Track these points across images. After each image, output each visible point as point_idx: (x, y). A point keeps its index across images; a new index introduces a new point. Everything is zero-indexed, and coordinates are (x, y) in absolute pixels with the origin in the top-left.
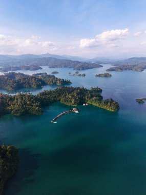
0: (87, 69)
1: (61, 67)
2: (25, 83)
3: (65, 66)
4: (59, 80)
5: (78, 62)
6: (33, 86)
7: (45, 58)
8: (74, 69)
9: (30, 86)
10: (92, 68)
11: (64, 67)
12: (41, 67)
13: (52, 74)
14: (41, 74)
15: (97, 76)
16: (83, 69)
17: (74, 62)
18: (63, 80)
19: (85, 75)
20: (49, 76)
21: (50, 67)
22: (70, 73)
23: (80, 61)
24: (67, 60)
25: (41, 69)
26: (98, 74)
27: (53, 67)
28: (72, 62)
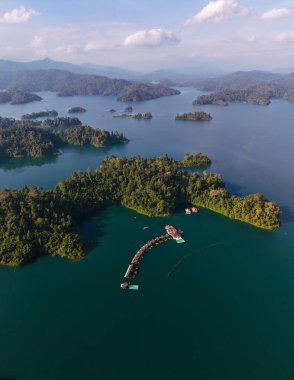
0: (148, 99)
1: (87, 94)
2: (10, 145)
3: (96, 93)
4: (98, 133)
5: (125, 83)
6: (32, 154)
7: (43, 72)
8: (119, 100)
9: (24, 153)
10: (158, 97)
11: (94, 94)
12: (38, 94)
13: (71, 116)
14: (42, 115)
15: (179, 118)
16: (140, 99)
17: (116, 81)
18: (107, 133)
19: (150, 117)
20: (68, 123)
21: (60, 96)
22: (112, 111)
23: (127, 79)
24: (97, 77)
25: (39, 99)
26: (181, 114)
27: (67, 94)
28: (110, 80)
